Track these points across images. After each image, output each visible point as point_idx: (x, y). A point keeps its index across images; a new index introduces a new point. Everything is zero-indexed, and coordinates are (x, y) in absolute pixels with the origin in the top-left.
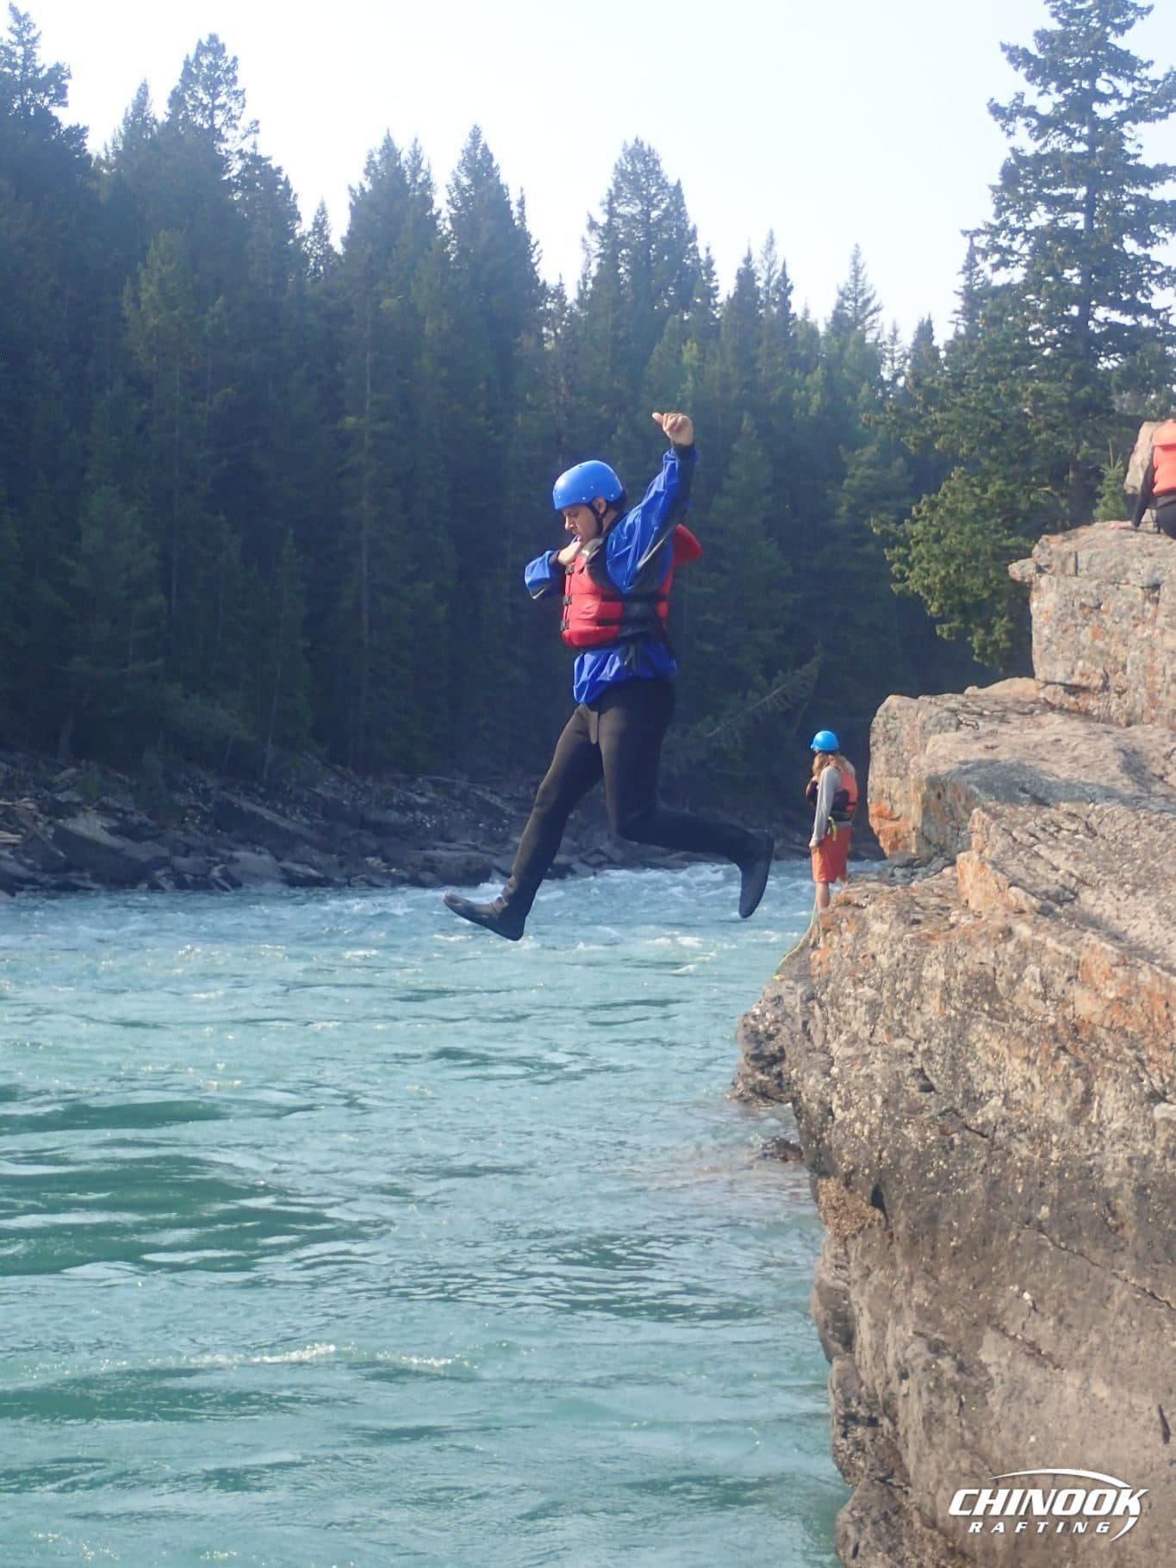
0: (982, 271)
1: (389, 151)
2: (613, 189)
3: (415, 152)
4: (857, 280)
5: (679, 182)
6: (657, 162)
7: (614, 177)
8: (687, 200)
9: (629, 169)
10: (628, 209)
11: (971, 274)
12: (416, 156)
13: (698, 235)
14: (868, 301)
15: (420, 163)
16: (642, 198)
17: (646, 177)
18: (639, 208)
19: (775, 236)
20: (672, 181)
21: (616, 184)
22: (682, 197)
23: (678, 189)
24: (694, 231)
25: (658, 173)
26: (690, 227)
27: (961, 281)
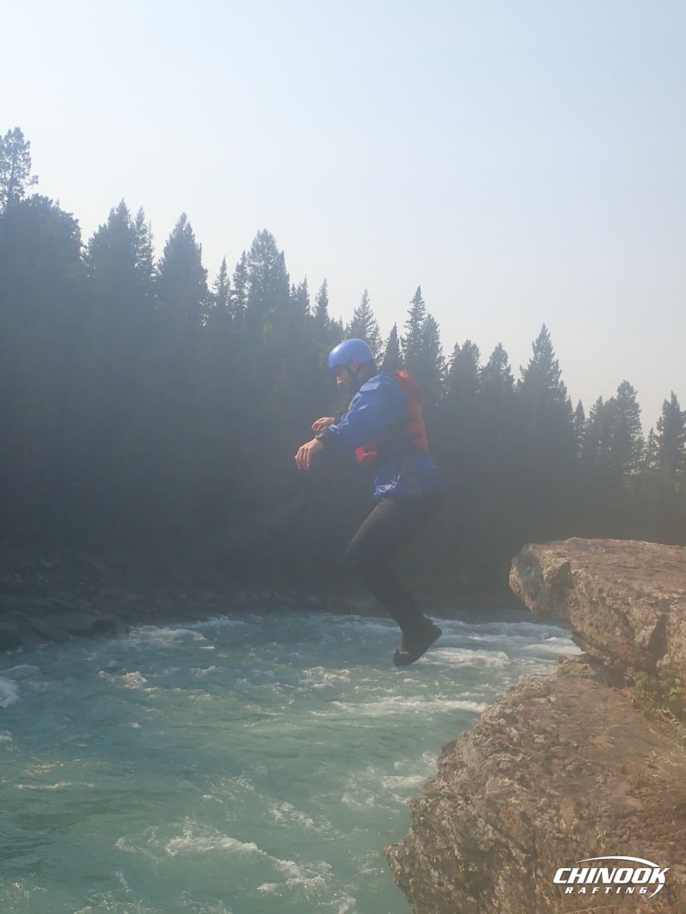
0: (423, 302)
1: (123, 210)
2: (250, 252)
3: (140, 214)
4: (365, 307)
5: (283, 252)
6: (273, 242)
7: (252, 247)
8: (286, 262)
9: (260, 243)
10: (258, 264)
11: (417, 303)
12: (141, 217)
13: (291, 278)
14: (370, 317)
15: (142, 220)
16: (265, 259)
17: (268, 249)
18: (263, 263)
19: (327, 282)
20: (280, 252)
21: (253, 250)
22: (284, 259)
23: (282, 256)
24: (288, 276)
25: (274, 248)
26: (287, 273)
27: (412, 306)
